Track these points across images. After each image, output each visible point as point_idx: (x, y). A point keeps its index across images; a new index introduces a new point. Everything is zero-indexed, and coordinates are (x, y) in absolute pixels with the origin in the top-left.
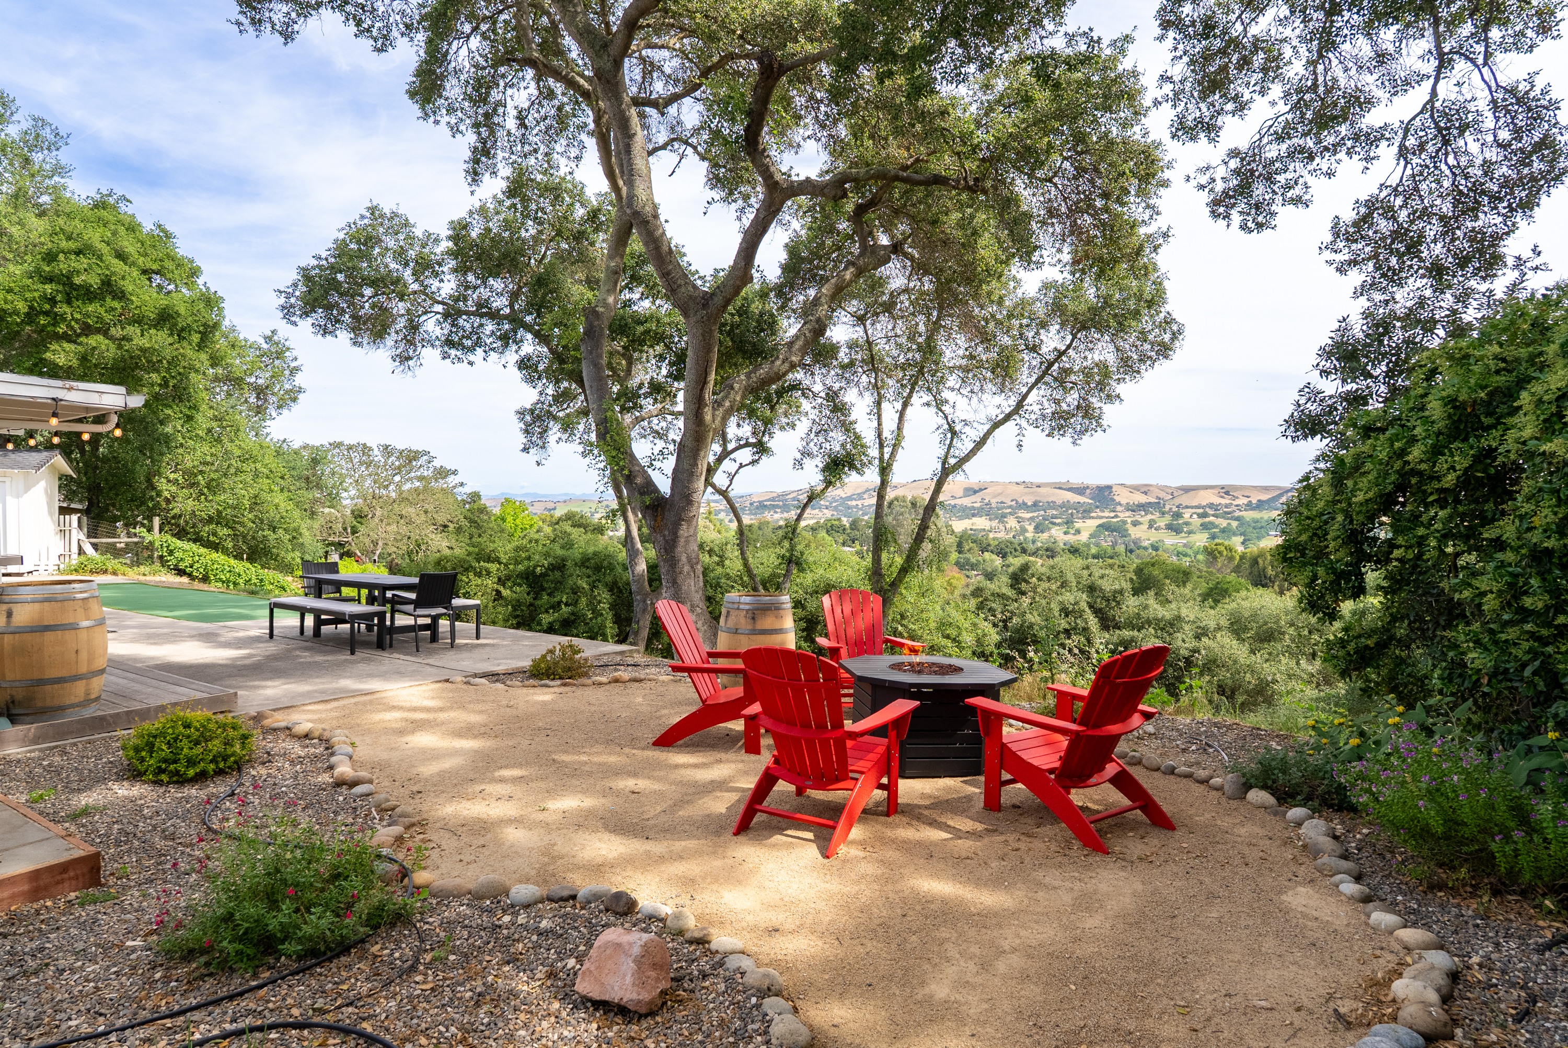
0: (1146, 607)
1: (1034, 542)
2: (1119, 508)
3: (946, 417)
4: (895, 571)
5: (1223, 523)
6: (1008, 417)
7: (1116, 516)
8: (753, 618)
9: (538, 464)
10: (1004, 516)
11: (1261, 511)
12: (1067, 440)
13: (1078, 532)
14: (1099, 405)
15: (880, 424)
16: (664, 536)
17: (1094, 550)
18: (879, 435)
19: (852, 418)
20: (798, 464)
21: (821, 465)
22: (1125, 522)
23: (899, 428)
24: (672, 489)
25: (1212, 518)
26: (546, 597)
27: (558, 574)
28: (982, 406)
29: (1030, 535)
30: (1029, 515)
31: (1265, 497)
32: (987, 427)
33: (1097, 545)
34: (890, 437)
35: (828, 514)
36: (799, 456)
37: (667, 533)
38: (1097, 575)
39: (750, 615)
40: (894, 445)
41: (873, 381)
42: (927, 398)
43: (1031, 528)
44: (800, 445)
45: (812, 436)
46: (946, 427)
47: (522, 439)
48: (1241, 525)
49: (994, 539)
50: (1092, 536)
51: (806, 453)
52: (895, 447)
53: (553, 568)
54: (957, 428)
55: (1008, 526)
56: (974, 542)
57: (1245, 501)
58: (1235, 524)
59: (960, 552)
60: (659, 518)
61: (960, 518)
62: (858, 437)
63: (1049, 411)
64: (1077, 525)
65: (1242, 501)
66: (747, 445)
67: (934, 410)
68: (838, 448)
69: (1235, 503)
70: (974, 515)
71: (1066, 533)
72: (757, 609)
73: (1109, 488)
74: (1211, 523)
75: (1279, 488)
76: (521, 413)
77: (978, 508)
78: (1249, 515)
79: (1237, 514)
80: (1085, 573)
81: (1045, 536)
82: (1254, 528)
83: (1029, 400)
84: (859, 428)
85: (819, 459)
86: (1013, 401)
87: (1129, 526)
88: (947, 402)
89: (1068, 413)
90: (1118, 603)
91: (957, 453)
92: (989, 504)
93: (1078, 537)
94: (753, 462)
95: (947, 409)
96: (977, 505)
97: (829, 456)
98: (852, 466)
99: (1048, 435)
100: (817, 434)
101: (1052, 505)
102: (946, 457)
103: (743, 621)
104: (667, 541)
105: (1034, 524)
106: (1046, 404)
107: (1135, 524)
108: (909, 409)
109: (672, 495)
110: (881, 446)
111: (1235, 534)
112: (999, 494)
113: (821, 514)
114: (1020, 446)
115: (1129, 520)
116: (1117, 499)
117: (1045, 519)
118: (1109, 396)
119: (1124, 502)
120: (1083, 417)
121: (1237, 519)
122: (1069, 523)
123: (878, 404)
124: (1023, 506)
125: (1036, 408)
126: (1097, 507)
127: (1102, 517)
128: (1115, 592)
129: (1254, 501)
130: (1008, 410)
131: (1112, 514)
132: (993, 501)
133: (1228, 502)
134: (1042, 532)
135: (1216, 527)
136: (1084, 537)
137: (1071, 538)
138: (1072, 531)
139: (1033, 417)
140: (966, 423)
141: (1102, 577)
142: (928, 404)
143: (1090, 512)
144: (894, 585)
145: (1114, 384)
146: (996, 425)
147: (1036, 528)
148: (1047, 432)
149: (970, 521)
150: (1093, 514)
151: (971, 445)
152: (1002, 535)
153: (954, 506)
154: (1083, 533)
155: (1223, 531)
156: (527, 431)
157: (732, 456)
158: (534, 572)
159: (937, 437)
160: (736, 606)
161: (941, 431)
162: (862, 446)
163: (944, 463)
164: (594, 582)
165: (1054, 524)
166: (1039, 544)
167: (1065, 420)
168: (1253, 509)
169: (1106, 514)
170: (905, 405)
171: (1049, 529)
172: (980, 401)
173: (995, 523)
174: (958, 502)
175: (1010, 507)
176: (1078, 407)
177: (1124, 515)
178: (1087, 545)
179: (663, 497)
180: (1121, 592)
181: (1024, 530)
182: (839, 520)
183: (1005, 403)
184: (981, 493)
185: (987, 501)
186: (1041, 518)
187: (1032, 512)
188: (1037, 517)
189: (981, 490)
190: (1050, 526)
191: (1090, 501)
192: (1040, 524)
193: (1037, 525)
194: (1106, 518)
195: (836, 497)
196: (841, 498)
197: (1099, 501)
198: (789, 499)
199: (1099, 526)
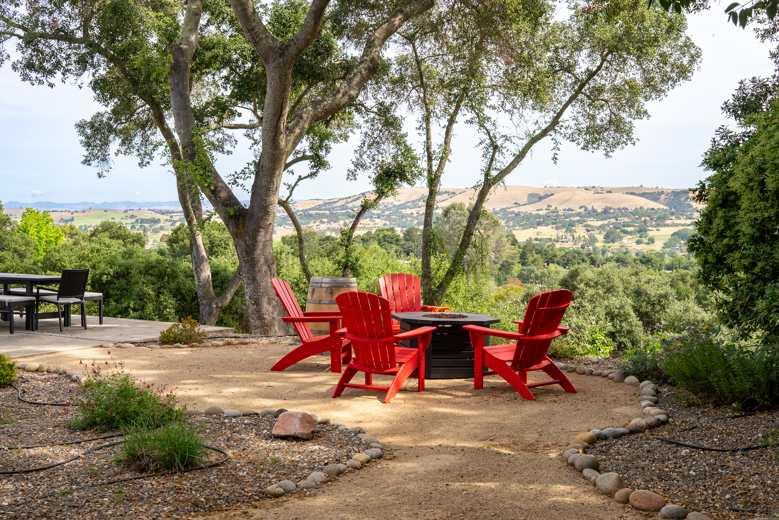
0: (687, 310)
1: (604, 252)
2: (694, 215)
3: (489, 133)
4: (442, 273)
6: (544, 133)
8: (331, 293)
9: (100, 176)
10: (572, 224)
12: (601, 152)
13: (652, 241)
14: (629, 120)
15: (428, 139)
16: (245, 241)
17: (668, 260)
18: (428, 148)
19: (403, 131)
20: (352, 175)
21: (373, 176)
23: (447, 142)
24: (252, 202)
26: (114, 303)
27: (123, 282)
28: (523, 122)
29: (599, 245)
30: (599, 223)
32: (525, 142)
33: (672, 255)
34: (438, 151)
35: (380, 223)
36: (352, 167)
37: (247, 238)
38: (643, 280)
39: (329, 291)
40: (442, 158)
41: (422, 95)
42: (470, 115)
43: (600, 237)
44: (354, 157)
45: (365, 149)
46: (488, 141)
47: (83, 152)
49: (561, 249)
50: (666, 245)
51: (359, 165)
52: (442, 159)
53: (118, 276)
54: (499, 143)
55: (576, 235)
56: (539, 252)
59: (523, 264)
60: (241, 226)
61: (524, 227)
62: (408, 150)
63: (584, 126)
64: (650, 234)
66: (304, 158)
67: (476, 126)
68: (390, 160)
70: (539, 224)
71: (638, 242)
72: (334, 287)
76: (81, 126)
77: (544, 216)
80: (634, 278)
81: (616, 246)
83: (563, 117)
84: (409, 141)
85: (371, 170)
86: (549, 117)
88: (489, 119)
89: (602, 127)
90: (663, 307)
91: (498, 166)
92: (556, 211)
93: (651, 247)
94: (312, 175)
95: (488, 125)
96: (543, 213)
97: (382, 168)
98: (403, 177)
99: (583, 148)
100: (370, 146)
101: (624, 212)
102: (489, 169)
103: (324, 295)
104: (247, 245)
105: (604, 233)
106: (581, 119)
108: (455, 126)
109: (252, 207)
110: (430, 159)
112: (567, 201)
113: (372, 224)
114: (555, 159)
118: (638, 112)
120: (615, 131)
122: (642, 231)
123: (427, 119)
124: (593, 213)
125: (572, 123)
126: (673, 214)
127: (677, 225)
128: (661, 296)
130: (544, 126)
131: (689, 222)
132: (560, 208)
134: (613, 241)
136: (658, 247)
137: (644, 248)
138: (645, 240)
139: (569, 131)
140: (507, 138)
141: (648, 282)
142: (470, 122)
143: (664, 219)
144: (443, 286)
145: (641, 100)
146: (534, 140)
147: (606, 237)
148: (582, 145)
149: (535, 231)
150: (668, 222)
151: (511, 159)
152: (569, 245)
153: (518, 214)
154: (657, 242)
156: (88, 144)
157: (290, 169)
158: (101, 280)
159: (480, 151)
160: (319, 285)
161: (484, 145)
162: (413, 158)
163: (487, 174)
164: (159, 288)
165: (626, 232)
166: (609, 255)
167: (599, 134)
169: (683, 221)
170: (452, 121)
171: (621, 238)
172: (521, 116)
173: (562, 233)
174: (522, 209)
175: (578, 214)
176: (610, 122)
178: (661, 256)
179: (243, 209)
180: (665, 296)
181: (593, 240)
182: (392, 229)
183: (541, 120)
184: (547, 200)
185: (553, 208)
186: (612, 226)
187: (602, 220)
188: (608, 225)
189: (547, 196)
190: (622, 234)
191: (665, 208)
192: (611, 233)
193: (607, 233)
194: (683, 225)
195: (391, 206)
196: (394, 206)
197: (675, 207)
198: (336, 207)
199: (674, 234)
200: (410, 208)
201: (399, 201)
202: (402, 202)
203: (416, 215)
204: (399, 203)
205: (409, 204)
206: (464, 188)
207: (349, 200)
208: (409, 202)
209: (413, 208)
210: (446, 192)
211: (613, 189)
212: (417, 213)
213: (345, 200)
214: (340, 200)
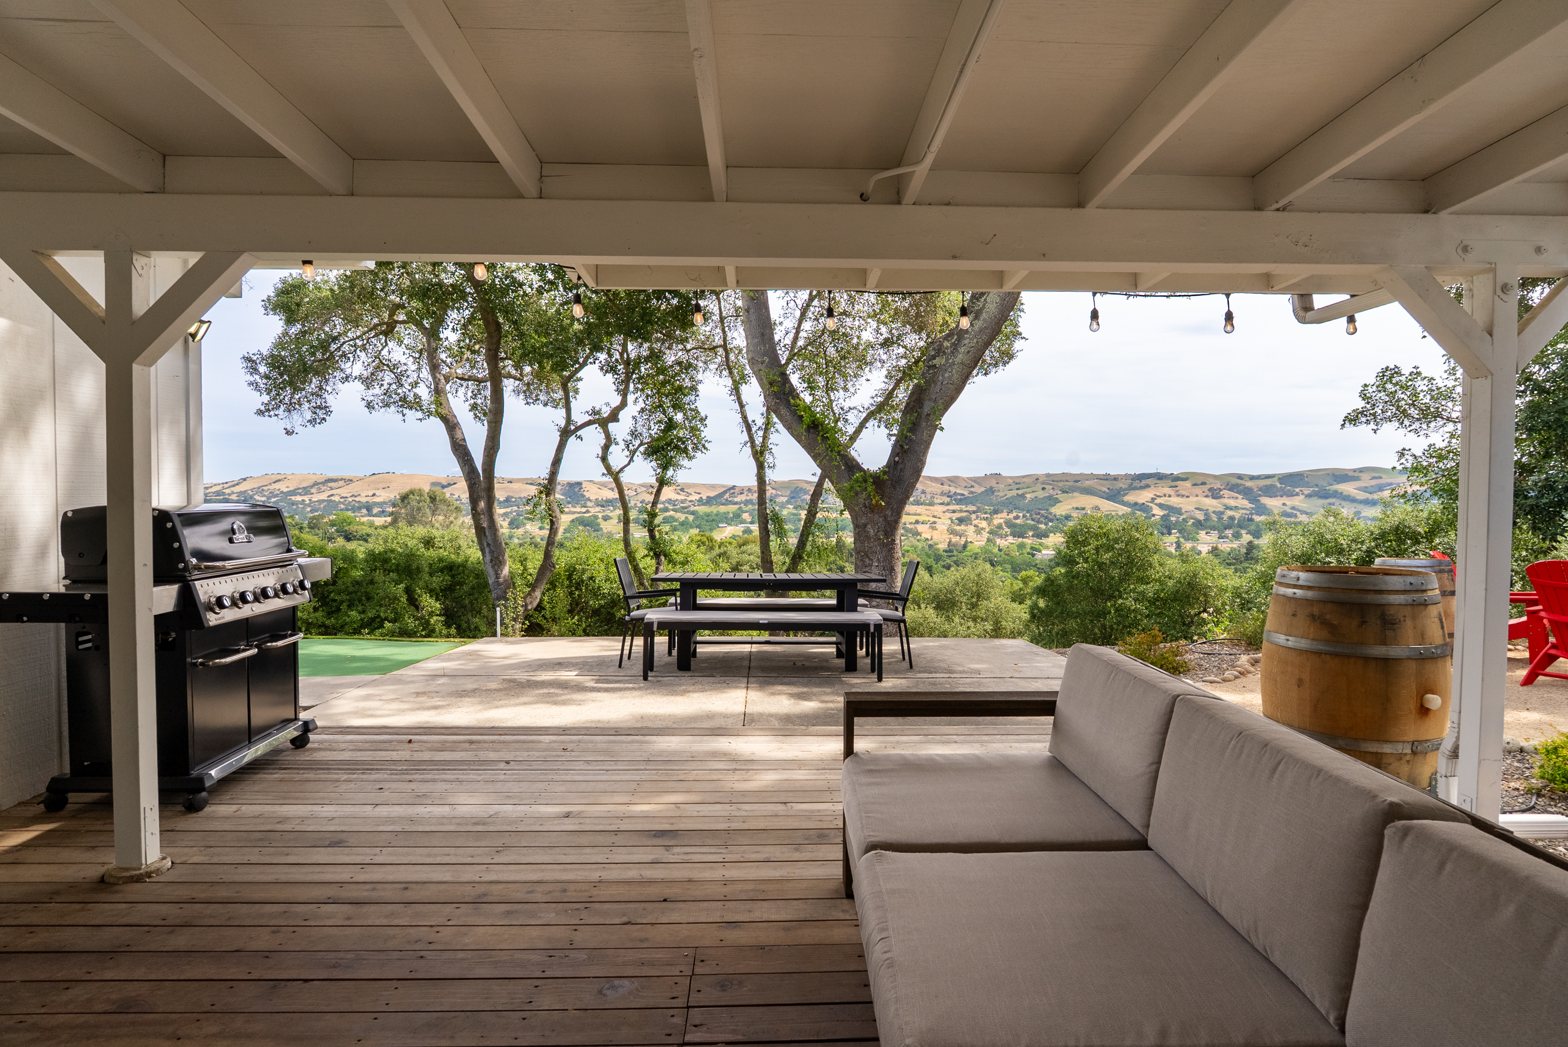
2: (589, 504)
5: (681, 517)
7: (588, 512)
11: (711, 506)
22: (596, 517)
25: (672, 513)
31: (712, 494)
48: (696, 518)
50: (568, 531)
57: (697, 497)
58: (691, 518)
65: (695, 497)
69: (689, 499)
73: (579, 484)
74: (672, 517)
75: (723, 486)
78: (702, 509)
79: (692, 508)
81: (521, 531)
82: (707, 521)
87: (600, 520)
107: (606, 518)
111: (692, 527)
115: (600, 515)
116: (587, 495)
117: (518, 515)
119: (593, 498)
121: (693, 513)
126: (569, 503)
127: (574, 513)
129: (704, 498)
131: (584, 510)
133: (683, 498)
134: (518, 527)
135: (676, 520)
147: (511, 523)
150: (565, 510)
155: (682, 524)
168: (704, 504)
169: (578, 509)
171: (524, 525)
177: (595, 510)
184: (450, 488)
185: (456, 496)
186: (515, 514)
187: (505, 508)
188: (511, 512)
189: (449, 485)
190: (525, 521)
191: (562, 497)
192: (515, 520)
193: (511, 520)
194: (579, 513)
195: (278, 492)
196: (282, 492)
197: (570, 497)
198: (210, 493)
199: (573, 521)
200: (301, 495)
201: (287, 487)
202: (291, 489)
203: (308, 502)
204: (288, 489)
205: (300, 491)
206: (362, 475)
207: (226, 486)
208: (299, 489)
209: (304, 495)
210: (342, 479)
211: (513, 479)
212: (310, 500)
213: (222, 486)
214: (215, 485)
